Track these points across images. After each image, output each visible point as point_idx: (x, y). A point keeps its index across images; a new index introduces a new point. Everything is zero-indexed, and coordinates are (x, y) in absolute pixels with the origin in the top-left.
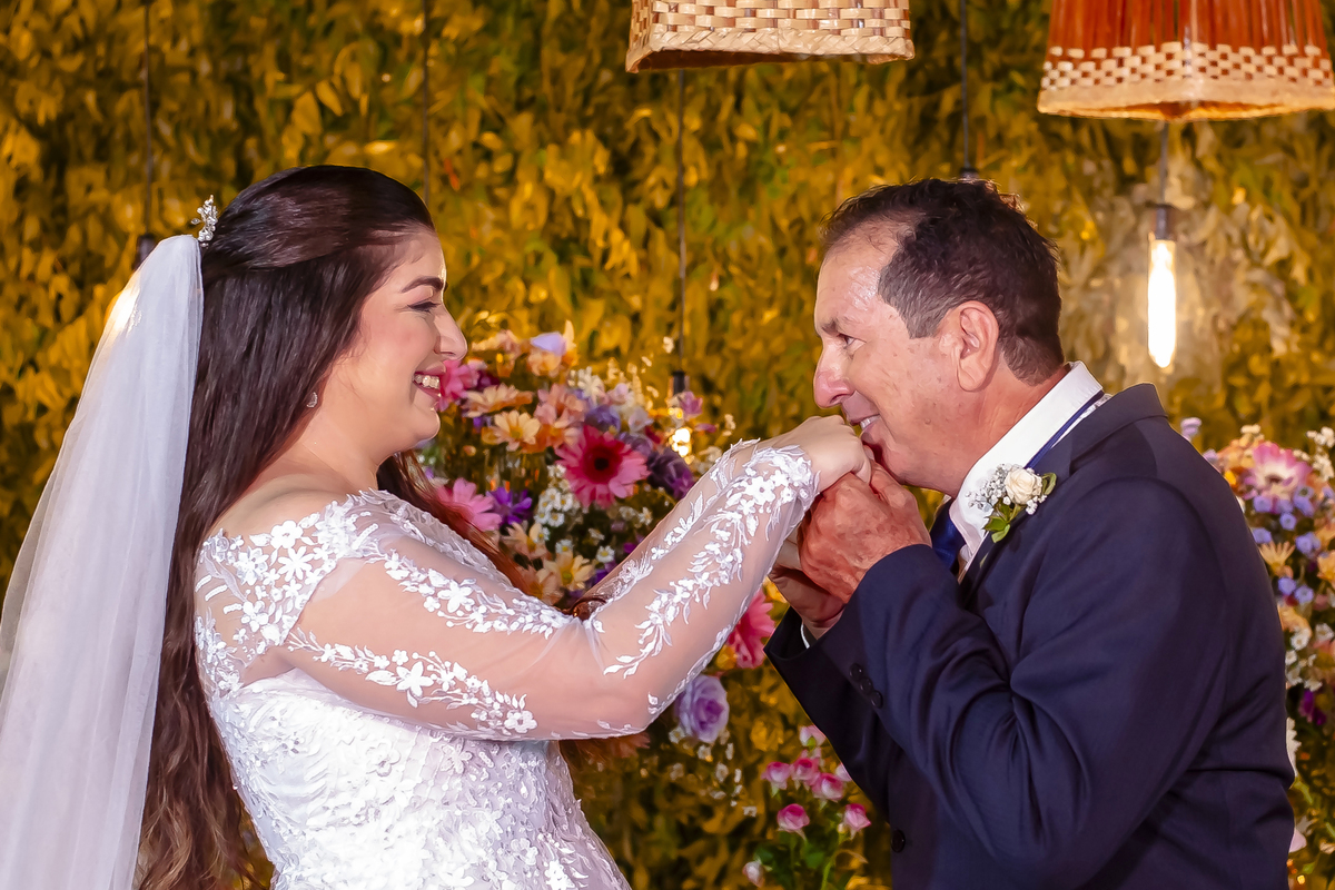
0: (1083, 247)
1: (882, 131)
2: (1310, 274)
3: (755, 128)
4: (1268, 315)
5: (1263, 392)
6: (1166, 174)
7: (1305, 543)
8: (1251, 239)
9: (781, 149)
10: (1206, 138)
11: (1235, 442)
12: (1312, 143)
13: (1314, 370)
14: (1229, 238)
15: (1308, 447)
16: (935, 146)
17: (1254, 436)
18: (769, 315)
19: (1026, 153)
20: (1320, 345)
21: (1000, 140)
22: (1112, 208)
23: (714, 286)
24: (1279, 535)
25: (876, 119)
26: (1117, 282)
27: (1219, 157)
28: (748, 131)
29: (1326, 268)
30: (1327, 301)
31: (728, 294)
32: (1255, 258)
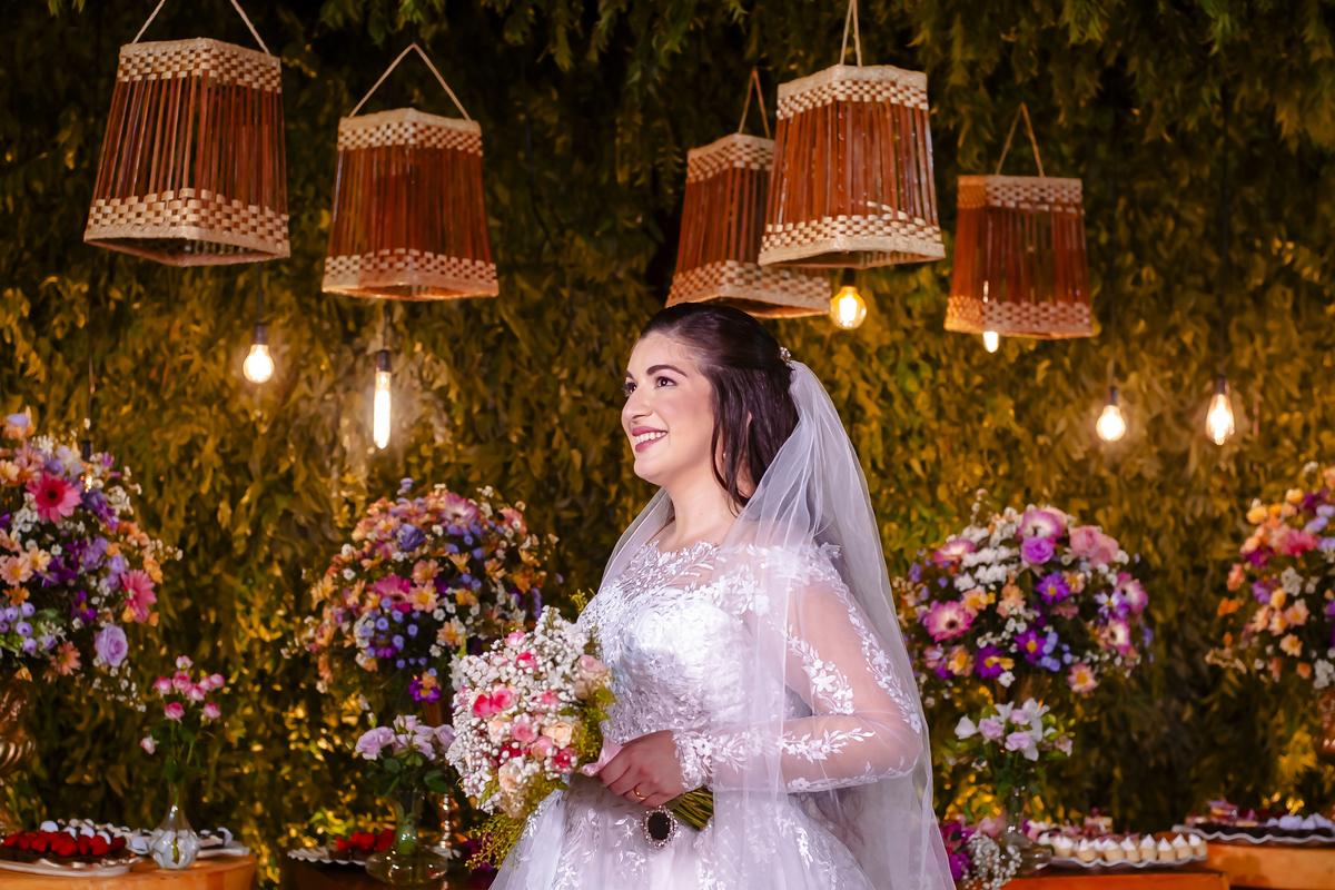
0: (322, 374)
1: (200, 297)
2: (459, 396)
3: (122, 292)
4: (433, 420)
6: (374, 331)
7: (478, 553)
8: (425, 373)
9: (136, 306)
10: (399, 311)
11: (434, 493)
12: (461, 318)
13: (458, 454)
14: (412, 373)
15: (477, 497)
16: (233, 309)
17: (442, 490)
18: (126, 409)
19: (288, 315)
20: (462, 440)
21: (272, 307)
22: (339, 352)
23: (92, 390)
24: (463, 549)
25: (195, 290)
26: (342, 397)
27: (406, 323)
28: (116, 294)
29: (468, 393)
30: (468, 413)
31: (100, 395)
32: (426, 385)
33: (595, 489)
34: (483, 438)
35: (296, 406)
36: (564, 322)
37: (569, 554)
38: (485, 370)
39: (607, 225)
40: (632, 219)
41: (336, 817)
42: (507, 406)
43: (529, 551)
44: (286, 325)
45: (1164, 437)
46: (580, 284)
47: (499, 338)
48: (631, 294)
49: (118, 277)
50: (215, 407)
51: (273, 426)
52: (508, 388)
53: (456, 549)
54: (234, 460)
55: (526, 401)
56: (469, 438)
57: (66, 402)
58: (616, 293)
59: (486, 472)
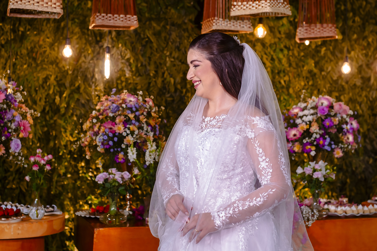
0: (89, 54)
1: (49, 30)
2: (134, 61)
3: (23, 28)
4: (125, 69)
5: (124, 84)
6: (106, 40)
7: (137, 113)
8: (122, 54)
9: (28, 33)
10: (114, 34)
11: (122, 94)
12: (134, 35)
13: (134, 80)
14: (118, 53)
15: (137, 95)
16: (60, 33)
17: (126, 92)
18: (25, 66)
19: (78, 36)
20: (135, 75)
21: (72, 33)
22: (95, 47)
23: (14, 60)
24: (132, 112)
25: (47, 27)
26: (96, 62)
27: (116, 37)
28: (22, 29)
29: (137, 60)
30: (137, 66)
31: (17, 62)
32: (123, 58)
33: (178, 91)
34: (141, 74)
35: (81, 65)
36: (168, 37)
37: (170, 112)
38: (142, 52)
39: (181, 5)
40: (190, 3)
41: (95, 198)
42: (149, 64)
43: (155, 112)
44: (77, 39)
45: (363, 72)
46: (173, 24)
47: (147, 42)
48: (190, 28)
49: (22, 24)
50: (54, 66)
51: (74, 71)
52: (150, 58)
53: (130, 112)
54: (60, 82)
55: (155, 63)
56: (137, 74)
57: (6, 64)
58: (184, 27)
59: (143, 85)
